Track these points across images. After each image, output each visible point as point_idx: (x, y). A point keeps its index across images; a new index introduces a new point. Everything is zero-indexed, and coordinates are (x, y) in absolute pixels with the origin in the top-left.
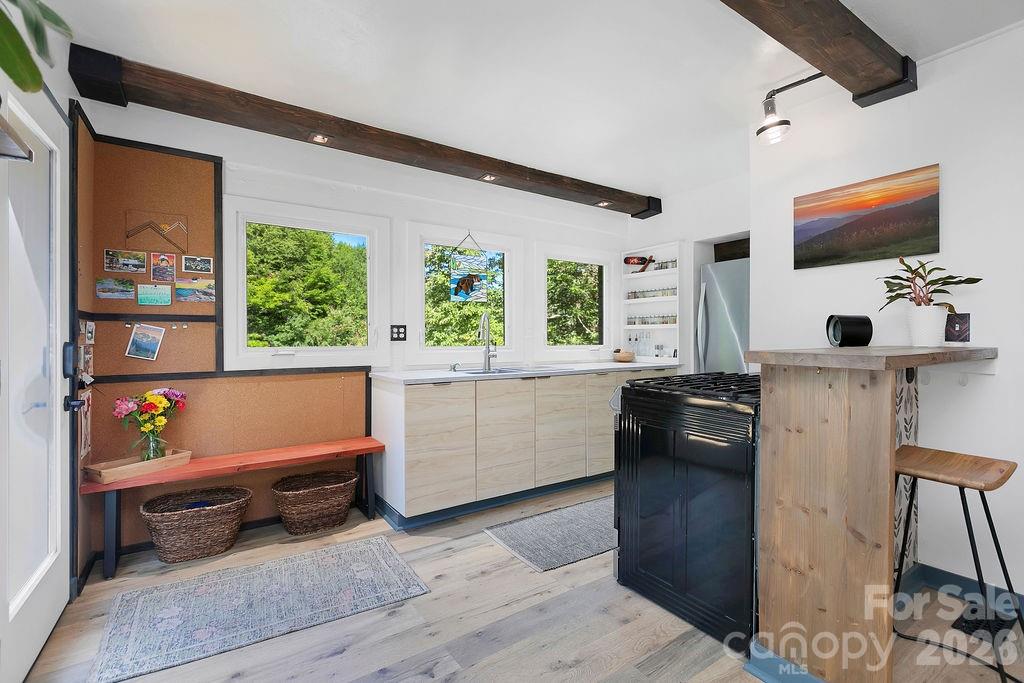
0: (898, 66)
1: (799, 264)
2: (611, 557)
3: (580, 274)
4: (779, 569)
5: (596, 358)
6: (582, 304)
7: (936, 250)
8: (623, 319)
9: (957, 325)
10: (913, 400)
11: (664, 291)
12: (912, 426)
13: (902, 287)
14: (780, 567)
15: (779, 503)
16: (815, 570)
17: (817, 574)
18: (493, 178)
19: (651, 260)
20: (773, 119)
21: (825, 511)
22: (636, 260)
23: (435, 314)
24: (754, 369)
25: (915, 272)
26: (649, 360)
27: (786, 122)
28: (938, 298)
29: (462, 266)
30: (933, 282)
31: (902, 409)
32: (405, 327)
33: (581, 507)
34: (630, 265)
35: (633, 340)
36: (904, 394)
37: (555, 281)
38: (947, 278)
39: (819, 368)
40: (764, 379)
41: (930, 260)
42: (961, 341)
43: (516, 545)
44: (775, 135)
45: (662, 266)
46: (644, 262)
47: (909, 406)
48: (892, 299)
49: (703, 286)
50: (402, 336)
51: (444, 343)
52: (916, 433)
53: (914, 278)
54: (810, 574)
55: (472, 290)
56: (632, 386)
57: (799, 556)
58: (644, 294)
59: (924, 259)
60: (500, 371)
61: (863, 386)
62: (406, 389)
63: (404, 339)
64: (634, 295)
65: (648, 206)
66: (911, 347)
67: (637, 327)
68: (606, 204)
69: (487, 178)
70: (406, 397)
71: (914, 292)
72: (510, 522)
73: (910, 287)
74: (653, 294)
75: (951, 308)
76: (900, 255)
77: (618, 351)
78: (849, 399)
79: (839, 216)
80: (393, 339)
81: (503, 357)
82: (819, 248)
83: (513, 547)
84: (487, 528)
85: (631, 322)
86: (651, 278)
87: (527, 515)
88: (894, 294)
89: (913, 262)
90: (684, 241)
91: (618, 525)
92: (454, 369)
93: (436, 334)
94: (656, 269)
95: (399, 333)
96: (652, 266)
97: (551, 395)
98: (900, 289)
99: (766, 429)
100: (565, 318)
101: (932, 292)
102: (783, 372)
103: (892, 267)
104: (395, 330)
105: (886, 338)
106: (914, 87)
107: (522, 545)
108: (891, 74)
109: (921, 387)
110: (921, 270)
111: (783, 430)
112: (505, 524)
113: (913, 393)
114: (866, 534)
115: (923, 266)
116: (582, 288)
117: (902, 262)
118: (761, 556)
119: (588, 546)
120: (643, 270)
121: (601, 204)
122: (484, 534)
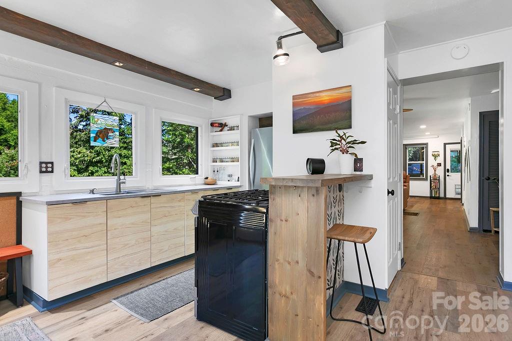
0: (335, 34)
1: (295, 131)
2: (193, 305)
3: (191, 132)
4: (277, 296)
5: (194, 183)
6: (192, 149)
7: (350, 127)
8: (210, 160)
9: (358, 163)
10: (341, 201)
11: (232, 143)
12: (341, 214)
13: (336, 144)
14: (278, 295)
15: (278, 260)
16: (293, 295)
17: (294, 296)
18: (121, 65)
19: (226, 125)
20: (280, 52)
21: (297, 262)
22: (217, 125)
23: (89, 154)
24: (266, 188)
25: (341, 137)
26: (224, 184)
27: (287, 55)
28: (351, 150)
29: (99, 122)
30: (349, 143)
31: (337, 205)
32: (52, 163)
33: (180, 275)
34: (214, 128)
35: (216, 171)
36: (338, 198)
37: (175, 135)
38: (354, 141)
39: (295, 186)
40: (270, 193)
41: (348, 132)
42: (360, 171)
43: (134, 307)
44: (282, 60)
45: (232, 129)
46: (222, 126)
47: (340, 203)
48: (333, 150)
49: (253, 141)
50: (50, 169)
51: (97, 174)
52: (343, 217)
53: (341, 140)
54: (291, 297)
55: (107, 139)
56: (205, 199)
57: (286, 288)
58: (221, 145)
59: (345, 131)
60: (128, 193)
61: (313, 195)
62: (48, 209)
63: (52, 172)
64: (216, 145)
65: (224, 94)
66: (341, 175)
67: (218, 164)
68: (198, 90)
69: (117, 64)
70: (48, 214)
71: (341, 147)
72: (132, 292)
73: (339, 144)
74: (226, 145)
75: (356, 155)
76: (336, 129)
77: (207, 178)
78: (307, 203)
79: (312, 107)
80: (41, 172)
81: (130, 183)
82: (303, 123)
83: (131, 309)
84: (115, 299)
85: (214, 161)
86: (225, 136)
87: (144, 285)
88: (334, 148)
89: (341, 132)
90: (242, 115)
91: (197, 285)
92: (92, 192)
93: (91, 168)
94: (228, 130)
95: (47, 167)
96: (226, 128)
97: (161, 207)
98: (335, 146)
99: (272, 221)
100: (181, 158)
101: (348, 147)
102: (279, 188)
103: (332, 135)
104: (44, 165)
105: (331, 170)
106: (342, 47)
107: (137, 306)
108: (333, 38)
109: (345, 194)
110: (344, 136)
111: (279, 220)
112: (128, 294)
113: (342, 197)
114: (315, 271)
115: (345, 134)
116: (192, 140)
117: (337, 132)
118: (270, 291)
119: (182, 299)
120: (221, 131)
121: (196, 90)
122: (111, 304)
